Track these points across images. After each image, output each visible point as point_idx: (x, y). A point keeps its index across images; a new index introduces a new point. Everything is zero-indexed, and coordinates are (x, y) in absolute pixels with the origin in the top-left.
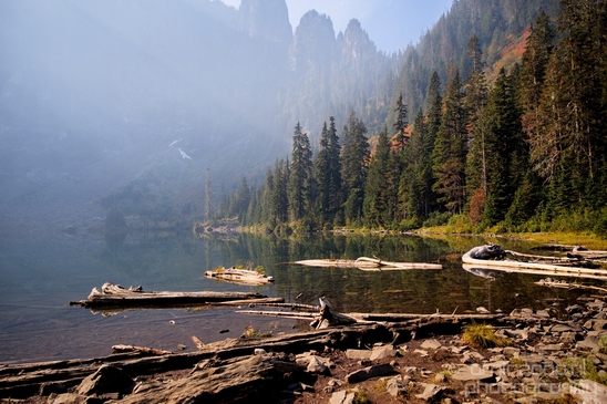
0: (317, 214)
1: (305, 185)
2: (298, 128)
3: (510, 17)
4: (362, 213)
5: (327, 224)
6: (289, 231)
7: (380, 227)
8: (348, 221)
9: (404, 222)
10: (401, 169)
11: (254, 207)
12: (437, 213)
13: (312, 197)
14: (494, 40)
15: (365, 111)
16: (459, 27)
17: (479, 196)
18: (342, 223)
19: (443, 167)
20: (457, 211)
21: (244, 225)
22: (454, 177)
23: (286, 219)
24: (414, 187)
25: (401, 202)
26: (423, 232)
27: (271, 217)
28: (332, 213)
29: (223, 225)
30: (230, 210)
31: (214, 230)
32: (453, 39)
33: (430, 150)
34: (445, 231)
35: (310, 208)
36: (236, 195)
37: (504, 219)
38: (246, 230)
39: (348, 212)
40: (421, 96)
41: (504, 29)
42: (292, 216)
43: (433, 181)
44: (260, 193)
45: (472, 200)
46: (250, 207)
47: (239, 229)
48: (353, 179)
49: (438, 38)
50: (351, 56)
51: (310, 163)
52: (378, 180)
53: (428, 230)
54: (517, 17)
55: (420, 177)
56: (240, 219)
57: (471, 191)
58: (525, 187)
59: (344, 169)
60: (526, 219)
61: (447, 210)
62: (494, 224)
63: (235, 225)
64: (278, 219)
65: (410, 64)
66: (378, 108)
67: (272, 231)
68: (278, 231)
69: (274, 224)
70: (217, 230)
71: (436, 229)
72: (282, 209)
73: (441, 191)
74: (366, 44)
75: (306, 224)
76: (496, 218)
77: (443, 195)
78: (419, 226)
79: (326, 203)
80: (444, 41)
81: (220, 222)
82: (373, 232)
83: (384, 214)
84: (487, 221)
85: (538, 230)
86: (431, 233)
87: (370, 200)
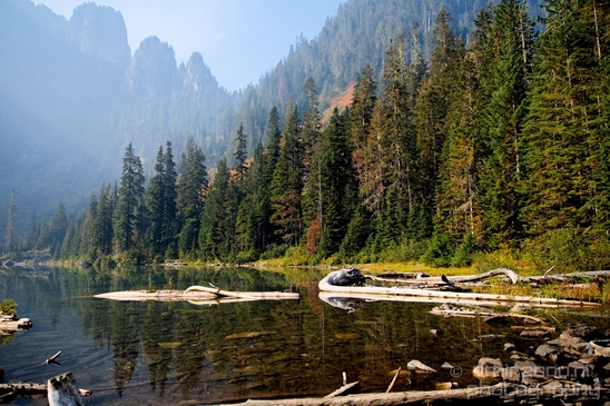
0: (147, 246)
1: (135, 213)
2: (130, 149)
3: (337, 73)
4: (197, 246)
5: (158, 256)
6: (112, 265)
7: (216, 260)
8: (181, 253)
9: (241, 255)
10: (240, 199)
11: (72, 236)
12: (274, 245)
13: (142, 226)
14: (324, 91)
15: (204, 142)
16: (295, 75)
17: (315, 228)
18: (175, 256)
19: (281, 198)
20: (293, 244)
21: (57, 258)
22: (291, 209)
23: (109, 251)
24: (252, 218)
25: (238, 234)
26: (261, 265)
27: (91, 249)
28: (164, 244)
29: (29, 258)
30: (40, 240)
31: (16, 264)
32: (289, 84)
33: (269, 182)
34: (282, 263)
35: (139, 239)
36: (50, 224)
37: (338, 251)
38: (59, 264)
39: (182, 243)
40: (259, 133)
41: (332, 82)
42: (116, 248)
43: (271, 212)
44: (80, 222)
45: (308, 232)
46: (66, 238)
47: (51, 264)
48: (189, 208)
49: (276, 81)
50: (193, 88)
51: (142, 190)
52: (215, 209)
53: (266, 262)
54: (342, 74)
55: (258, 207)
56: (52, 252)
57: (307, 223)
58: (356, 220)
59: (180, 197)
60: (358, 251)
61: (283, 242)
62: (329, 255)
63: (45, 258)
64: (99, 251)
65: (250, 102)
66: (217, 141)
67: (90, 265)
68: (99, 265)
69: (94, 257)
70: (20, 264)
71: (273, 261)
72: (105, 239)
73: (278, 222)
74: (207, 78)
75: (134, 256)
76: (331, 249)
77: (280, 227)
78: (255, 258)
79: (158, 234)
80: (281, 85)
81: (25, 254)
82: (209, 265)
83: (220, 246)
84: (322, 252)
85: (369, 262)
86: (268, 265)
87: (206, 231)
